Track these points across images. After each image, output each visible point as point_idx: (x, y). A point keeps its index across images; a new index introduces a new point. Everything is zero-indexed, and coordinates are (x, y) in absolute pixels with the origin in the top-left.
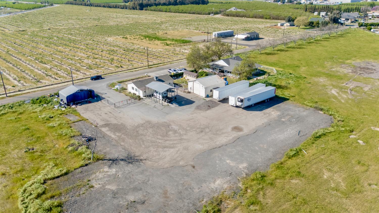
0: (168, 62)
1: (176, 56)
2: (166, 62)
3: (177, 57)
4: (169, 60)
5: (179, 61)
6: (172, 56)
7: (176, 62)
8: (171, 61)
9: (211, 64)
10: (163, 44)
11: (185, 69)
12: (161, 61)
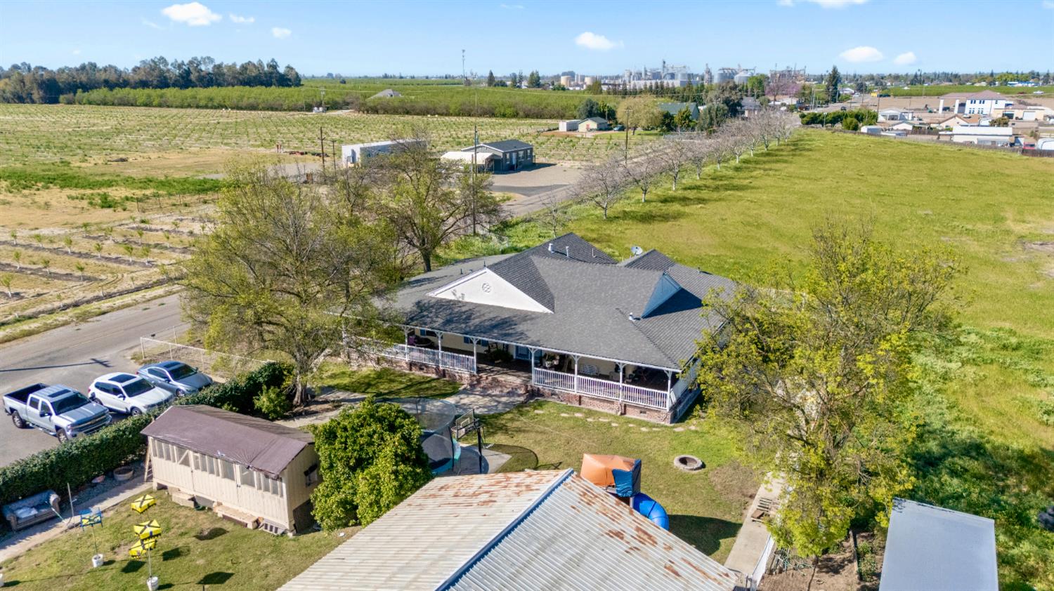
0: (66, 307)
1: (145, 260)
2: (51, 312)
3: (151, 264)
4: (78, 292)
5: (150, 294)
6: (117, 260)
7: (128, 299)
8: (90, 296)
9: (404, 301)
10: (85, 203)
11: (181, 372)
12: (14, 303)
